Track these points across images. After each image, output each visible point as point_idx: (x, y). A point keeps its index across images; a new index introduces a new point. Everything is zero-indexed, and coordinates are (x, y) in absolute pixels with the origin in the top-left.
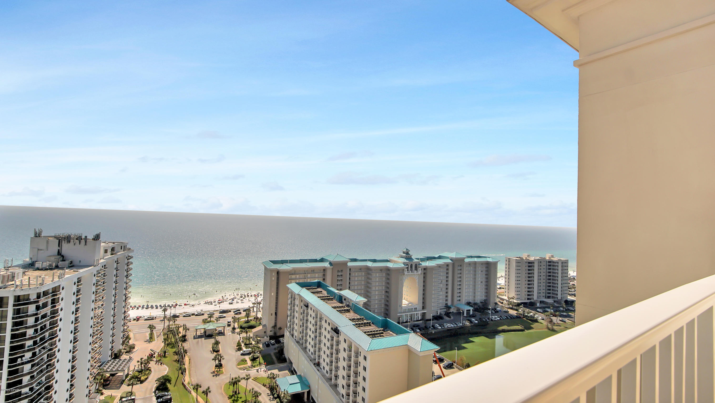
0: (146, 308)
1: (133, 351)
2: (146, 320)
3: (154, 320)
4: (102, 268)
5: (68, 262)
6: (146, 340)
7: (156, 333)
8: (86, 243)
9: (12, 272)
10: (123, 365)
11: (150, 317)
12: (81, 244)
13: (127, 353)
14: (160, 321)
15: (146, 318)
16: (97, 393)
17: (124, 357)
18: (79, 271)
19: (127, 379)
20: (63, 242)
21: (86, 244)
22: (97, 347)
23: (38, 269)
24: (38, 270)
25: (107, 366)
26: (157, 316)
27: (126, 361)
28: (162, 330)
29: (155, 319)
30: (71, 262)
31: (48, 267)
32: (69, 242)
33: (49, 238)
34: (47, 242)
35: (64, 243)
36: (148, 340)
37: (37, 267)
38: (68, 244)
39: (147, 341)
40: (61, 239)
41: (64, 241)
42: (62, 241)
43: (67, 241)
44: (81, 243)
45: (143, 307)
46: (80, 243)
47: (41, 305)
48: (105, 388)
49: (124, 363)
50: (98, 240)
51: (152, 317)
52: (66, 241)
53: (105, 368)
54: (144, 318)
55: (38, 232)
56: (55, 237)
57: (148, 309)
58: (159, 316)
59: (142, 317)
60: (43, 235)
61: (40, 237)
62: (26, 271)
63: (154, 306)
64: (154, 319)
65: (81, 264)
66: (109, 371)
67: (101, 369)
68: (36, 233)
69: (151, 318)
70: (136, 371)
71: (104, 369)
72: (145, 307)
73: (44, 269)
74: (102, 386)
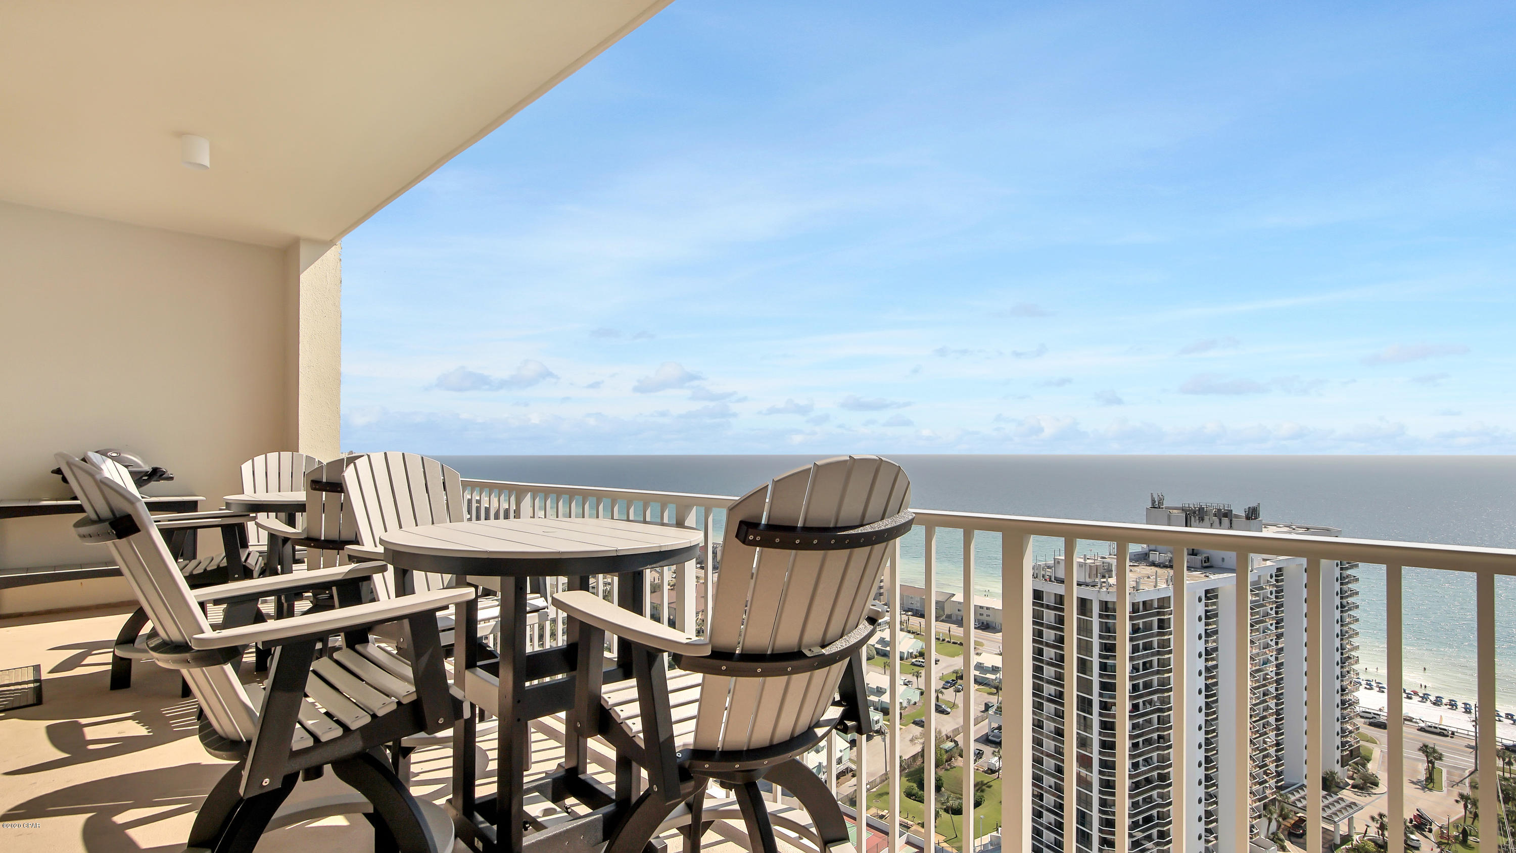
0: (1434, 704)
1: (1374, 791)
2: (1422, 729)
3: (1449, 738)
4: (1269, 579)
5: (1200, 558)
6: (1415, 780)
7: (1448, 773)
8: (1231, 524)
9: (1109, 563)
10: (1334, 809)
11: (1436, 728)
12: (1222, 526)
13: (1356, 790)
14: (1467, 747)
15: (1422, 725)
16: (1272, 840)
17: (1347, 795)
18: (1211, 576)
19: (1344, 847)
20: (1193, 518)
21: (1231, 526)
22: (1268, 743)
23: (1153, 564)
24: (1154, 566)
25: (1298, 796)
26: (1459, 731)
27: (1343, 804)
28: (1467, 773)
29: (1452, 737)
30: (1207, 559)
31: (1167, 563)
32: (1203, 520)
33: (1171, 511)
34: (1168, 517)
35: (1195, 521)
36: (1420, 782)
37: (1153, 561)
38: (1200, 523)
39: (1418, 782)
40: (1189, 514)
41: (1195, 517)
42: (1191, 517)
43: (1199, 518)
44: (1222, 522)
45: (1425, 698)
46: (1220, 523)
47: (1141, 626)
48: (1293, 839)
49: (1338, 807)
50: (1255, 519)
51: (1440, 729)
52: (1197, 518)
53: (1292, 798)
54: (1417, 725)
55: (1156, 499)
56: (1183, 509)
57: (1438, 705)
58: (1466, 732)
59: (1414, 720)
60: (1166, 504)
61: (1159, 508)
62: (1136, 564)
63: (1460, 705)
64: (1447, 736)
65: (1225, 565)
66: (1300, 808)
67: (1281, 795)
68: (1153, 501)
69: (1439, 731)
70: (1369, 840)
71: (1288, 798)
72: (1433, 698)
73: (1162, 565)
74: (1286, 833)
